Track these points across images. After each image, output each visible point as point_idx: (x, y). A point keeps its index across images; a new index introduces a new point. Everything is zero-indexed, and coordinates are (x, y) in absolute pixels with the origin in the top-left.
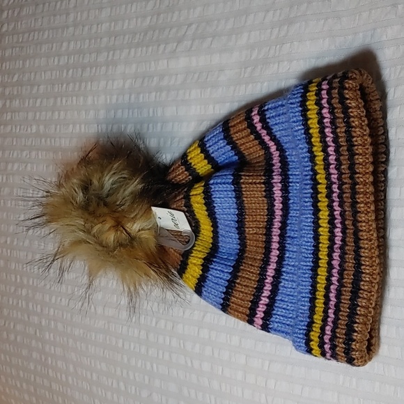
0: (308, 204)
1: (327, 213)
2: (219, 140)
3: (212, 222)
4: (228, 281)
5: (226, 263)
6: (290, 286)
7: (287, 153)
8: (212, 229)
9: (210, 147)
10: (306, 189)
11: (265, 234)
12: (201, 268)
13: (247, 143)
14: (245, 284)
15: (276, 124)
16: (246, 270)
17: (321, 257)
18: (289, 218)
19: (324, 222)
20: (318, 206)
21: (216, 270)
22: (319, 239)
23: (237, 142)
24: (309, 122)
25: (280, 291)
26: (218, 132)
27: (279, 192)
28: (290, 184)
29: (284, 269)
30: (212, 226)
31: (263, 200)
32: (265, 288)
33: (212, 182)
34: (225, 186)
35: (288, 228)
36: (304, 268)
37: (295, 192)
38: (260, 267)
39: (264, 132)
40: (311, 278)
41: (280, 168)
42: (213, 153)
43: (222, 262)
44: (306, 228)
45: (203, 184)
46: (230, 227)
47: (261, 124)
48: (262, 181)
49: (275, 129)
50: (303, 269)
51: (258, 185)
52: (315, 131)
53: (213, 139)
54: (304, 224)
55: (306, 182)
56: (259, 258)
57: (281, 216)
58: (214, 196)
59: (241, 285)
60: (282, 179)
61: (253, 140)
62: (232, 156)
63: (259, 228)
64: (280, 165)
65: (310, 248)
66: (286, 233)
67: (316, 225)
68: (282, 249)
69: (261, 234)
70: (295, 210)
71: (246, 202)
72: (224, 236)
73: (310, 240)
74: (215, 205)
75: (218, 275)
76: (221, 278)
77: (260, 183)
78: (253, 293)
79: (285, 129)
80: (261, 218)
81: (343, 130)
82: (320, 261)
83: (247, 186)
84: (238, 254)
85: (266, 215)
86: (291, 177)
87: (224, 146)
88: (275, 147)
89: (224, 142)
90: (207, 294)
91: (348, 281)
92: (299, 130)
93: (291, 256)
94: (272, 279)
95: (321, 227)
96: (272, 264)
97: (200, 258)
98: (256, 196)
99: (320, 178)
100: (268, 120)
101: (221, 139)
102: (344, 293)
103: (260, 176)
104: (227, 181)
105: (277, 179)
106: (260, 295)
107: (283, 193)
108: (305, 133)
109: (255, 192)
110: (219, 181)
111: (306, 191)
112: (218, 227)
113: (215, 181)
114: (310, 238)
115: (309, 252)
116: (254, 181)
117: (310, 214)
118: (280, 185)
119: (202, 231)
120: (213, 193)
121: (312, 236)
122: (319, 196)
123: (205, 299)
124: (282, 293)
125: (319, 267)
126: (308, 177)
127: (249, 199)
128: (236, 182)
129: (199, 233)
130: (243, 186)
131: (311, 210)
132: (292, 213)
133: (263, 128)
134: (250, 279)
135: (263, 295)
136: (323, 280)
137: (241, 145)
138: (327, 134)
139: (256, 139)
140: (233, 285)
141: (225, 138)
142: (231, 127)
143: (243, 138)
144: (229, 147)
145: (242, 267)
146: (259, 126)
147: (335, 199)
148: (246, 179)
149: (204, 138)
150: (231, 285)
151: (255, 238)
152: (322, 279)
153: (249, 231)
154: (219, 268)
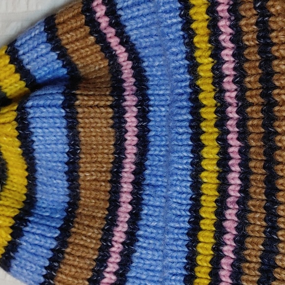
0: (184, 137)
1: (216, 151)
2: (39, 44)
3: (27, 163)
4: (52, 250)
5: (48, 223)
6: (149, 257)
7: (145, 64)
8: (27, 174)
9: (24, 54)
10: (181, 115)
11: (110, 181)
12: (11, 231)
13: (82, 48)
14: (79, 254)
15: (132, 18)
16: (80, 234)
17: (203, 215)
18: (149, 157)
19: (210, 164)
20: (200, 140)
21: (34, 234)
22: (200, 189)
23: (67, 47)
24: (192, 12)
25: (134, 264)
26: (37, 32)
27: (134, 120)
28: (151, 109)
29: (140, 233)
30: (27, 170)
31: (109, 132)
32: (111, 260)
33: (30, 104)
34: (50, 110)
35: (147, 172)
36: (176, 231)
37: (158, 119)
38: (103, 229)
39: (110, 32)
40: (187, 246)
41: (134, 85)
42: (28, 63)
43: (43, 222)
44: (179, 172)
45: (15, 108)
46: (55, 171)
47: (107, 19)
48: (109, 103)
49: (130, 26)
50: (173, 234)
51: (103, 110)
52: (200, 25)
53: (31, 42)
54: (176, 166)
55: (180, 104)
56: (100, 215)
57: (135, 154)
58: (34, 125)
59: (73, 255)
60: (139, 101)
61: (92, 45)
62: (58, 69)
63: (100, 172)
64: (133, 80)
65: (184, 202)
66: (144, 179)
67: (197, 168)
68: (137, 202)
69: (104, 181)
70: (158, 146)
71: (82, 134)
72: (45, 185)
73: (184, 190)
74: (34, 139)
75: (37, 242)
76: (41, 246)
77: (105, 106)
78: (91, 267)
79: (147, 26)
80: (103, 158)
81: (253, 21)
82: (202, 222)
83: (86, 110)
84: (66, 210)
85: (112, 154)
86: (152, 98)
87: (47, 53)
88: (126, 54)
89: (47, 47)
90: (19, 269)
91: (254, 253)
92: (173, 24)
93: (150, 212)
94: (121, 246)
95: (204, 170)
96: (121, 225)
97: (8, 217)
98: (99, 125)
99: (205, 98)
100: (120, 12)
101: (43, 43)
102: (247, 271)
103: (105, 95)
104: (54, 102)
105: (130, 100)
106: (103, 270)
107: (140, 122)
108: (183, 30)
109: (97, 120)
110: (41, 102)
111: (180, 118)
112: (36, 171)
113: (36, 103)
114: (185, 187)
115: (184, 208)
116: (96, 103)
117: (186, 151)
118: (135, 109)
119: (11, 177)
120: (32, 121)
121: (189, 184)
122: (203, 124)
123: (14, 276)
124: (136, 267)
125: (201, 230)
126: (184, 97)
127: (87, 130)
128: (69, 105)
129: (6, 180)
130: (80, 110)
131: (189, 145)
132: (153, 151)
133: (111, 25)
134: (87, 247)
135: (108, 270)
136: (207, 249)
137: (74, 52)
138: (223, 30)
139: (97, 42)
140: (61, 256)
141: (49, 40)
142: (59, 24)
143: (77, 40)
144: (54, 55)
145: (73, 230)
146: (104, 22)
147: (231, 129)
148: (84, 100)
149: (15, 41)
150: (57, 257)
151: (93, 187)
152: (205, 249)
153: (85, 176)
154: (39, 232)
